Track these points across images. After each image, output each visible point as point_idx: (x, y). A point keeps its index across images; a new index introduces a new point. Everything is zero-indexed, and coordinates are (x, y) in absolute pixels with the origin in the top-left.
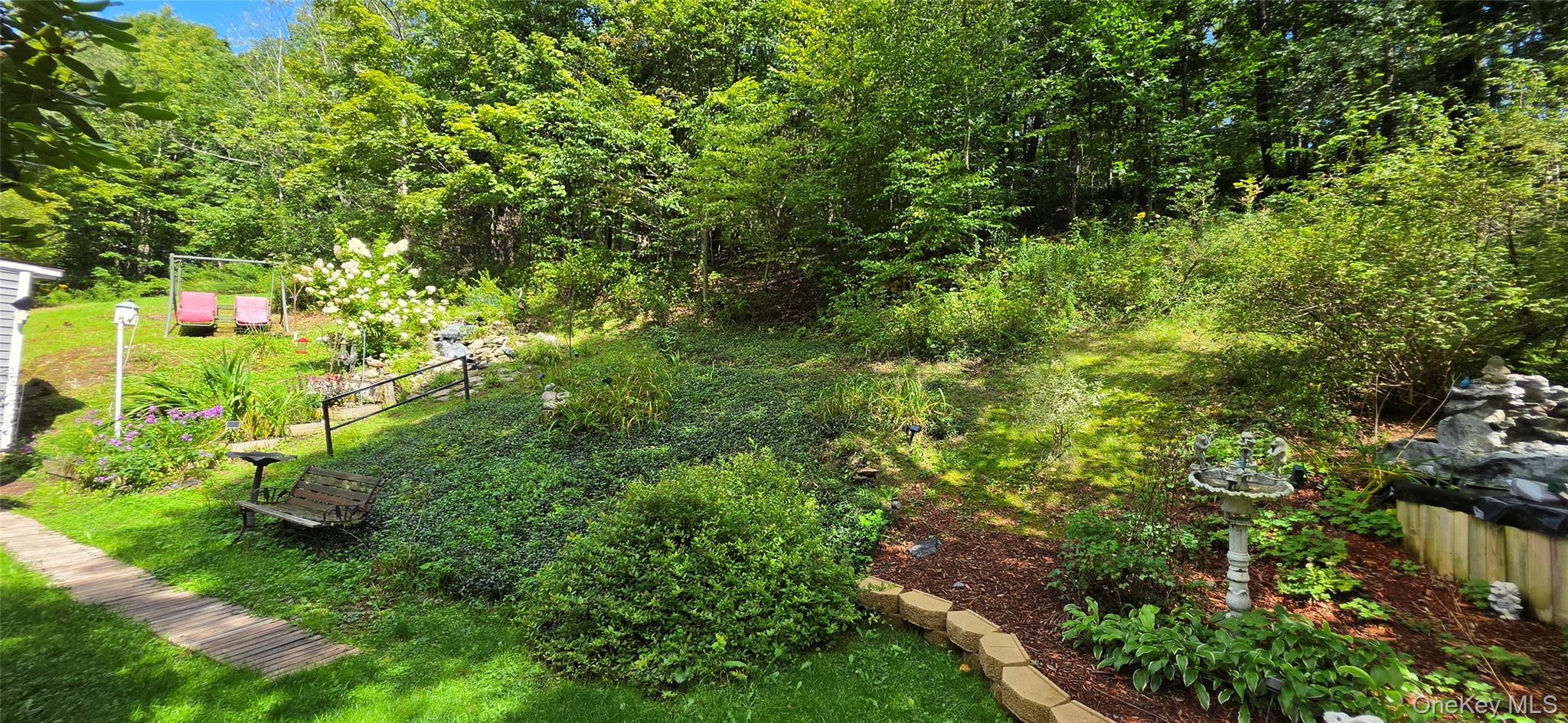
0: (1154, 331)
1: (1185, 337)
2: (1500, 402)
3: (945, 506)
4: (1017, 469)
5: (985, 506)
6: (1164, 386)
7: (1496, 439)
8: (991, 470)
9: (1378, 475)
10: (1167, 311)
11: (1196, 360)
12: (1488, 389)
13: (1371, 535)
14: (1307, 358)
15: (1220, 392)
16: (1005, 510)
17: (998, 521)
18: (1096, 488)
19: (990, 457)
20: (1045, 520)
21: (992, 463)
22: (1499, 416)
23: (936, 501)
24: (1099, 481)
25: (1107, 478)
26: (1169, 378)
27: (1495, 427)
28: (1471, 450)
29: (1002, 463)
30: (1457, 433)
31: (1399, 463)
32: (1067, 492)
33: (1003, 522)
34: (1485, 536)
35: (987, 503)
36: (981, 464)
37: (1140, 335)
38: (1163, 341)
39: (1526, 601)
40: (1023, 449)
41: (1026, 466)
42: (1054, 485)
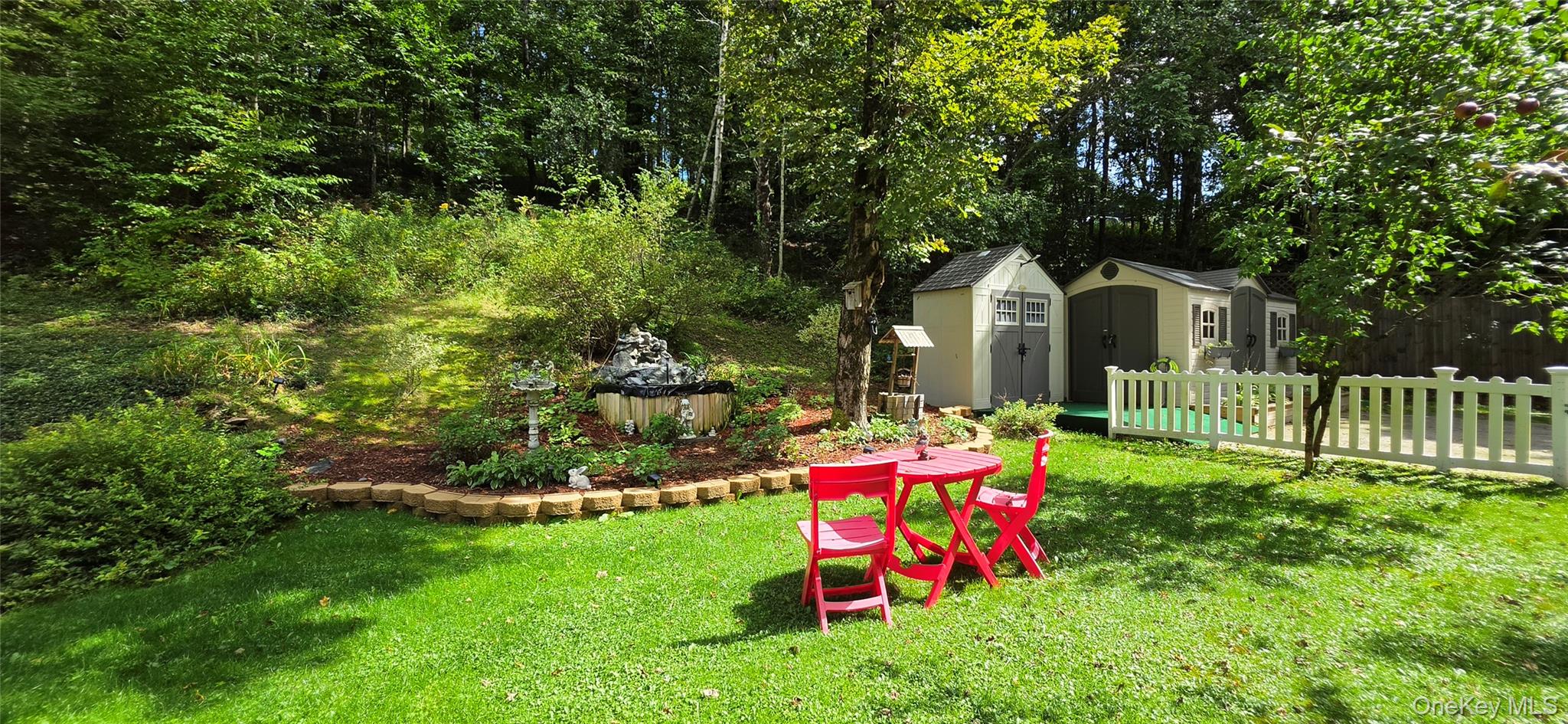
0: (464, 300)
1: (485, 306)
2: (635, 345)
3: (323, 438)
4: (380, 405)
5: (360, 433)
6: (476, 341)
7: (633, 362)
8: (357, 408)
9: (589, 384)
10: (470, 286)
11: (495, 323)
12: (631, 339)
13: (587, 412)
14: (559, 322)
15: (512, 344)
16: (378, 433)
17: (374, 441)
18: (442, 410)
19: (355, 398)
20: (412, 433)
21: (357, 404)
22: (635, 352)
23: (314, 436)
24: (442, 406)
25: (448, 404)
26: (480, 336)
27: (633, 357)
28: (624, 369)
29: (366, 402)
30: (620, 360)
31: (598, 378)
32: (421, 416)
33: (380, 441)
34: (624, 401)
35: (361, 431)
36: (348, 405)
37: (452, 303)
38: (470, 308)
39: (636, 426)
40: (380, 391)
41: (386, 402)
42: (411, 412)
